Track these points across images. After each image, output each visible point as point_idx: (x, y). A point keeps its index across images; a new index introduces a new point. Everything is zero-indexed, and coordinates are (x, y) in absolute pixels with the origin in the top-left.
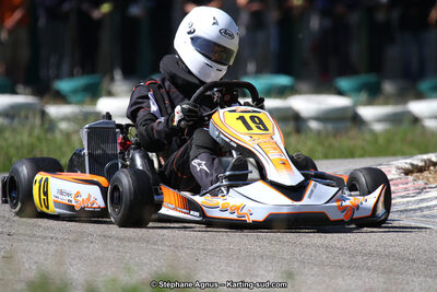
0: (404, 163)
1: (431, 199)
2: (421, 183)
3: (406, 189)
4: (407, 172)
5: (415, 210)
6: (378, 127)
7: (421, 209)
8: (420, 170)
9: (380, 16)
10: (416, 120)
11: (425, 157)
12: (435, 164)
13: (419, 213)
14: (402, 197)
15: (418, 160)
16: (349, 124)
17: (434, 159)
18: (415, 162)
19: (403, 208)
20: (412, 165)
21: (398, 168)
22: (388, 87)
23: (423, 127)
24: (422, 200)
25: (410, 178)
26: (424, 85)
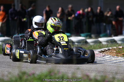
0: (99, 50)
1: (106, 58)
2: (104, 54)
3: (100, 56)
4: (100, 52)
5: (103, 60)
6: (92, 44)
7: (104, 60)
8: (103, 52)
9: (91, 19)
10: (100, 42)
11: (104, 49)
12: (107, 50)
13: (103, 61)
14: (99, 58)
15: (103, 50)
16: (84, 43)
17: (107, 49)
18: (102, 50)
19: (100, 60)
20: (101, 50)
21: (98, 51)
22: (93, 36)
23: (102, 44)
24: (104, 58)
25: (101, 53)
26: (101, 35)
